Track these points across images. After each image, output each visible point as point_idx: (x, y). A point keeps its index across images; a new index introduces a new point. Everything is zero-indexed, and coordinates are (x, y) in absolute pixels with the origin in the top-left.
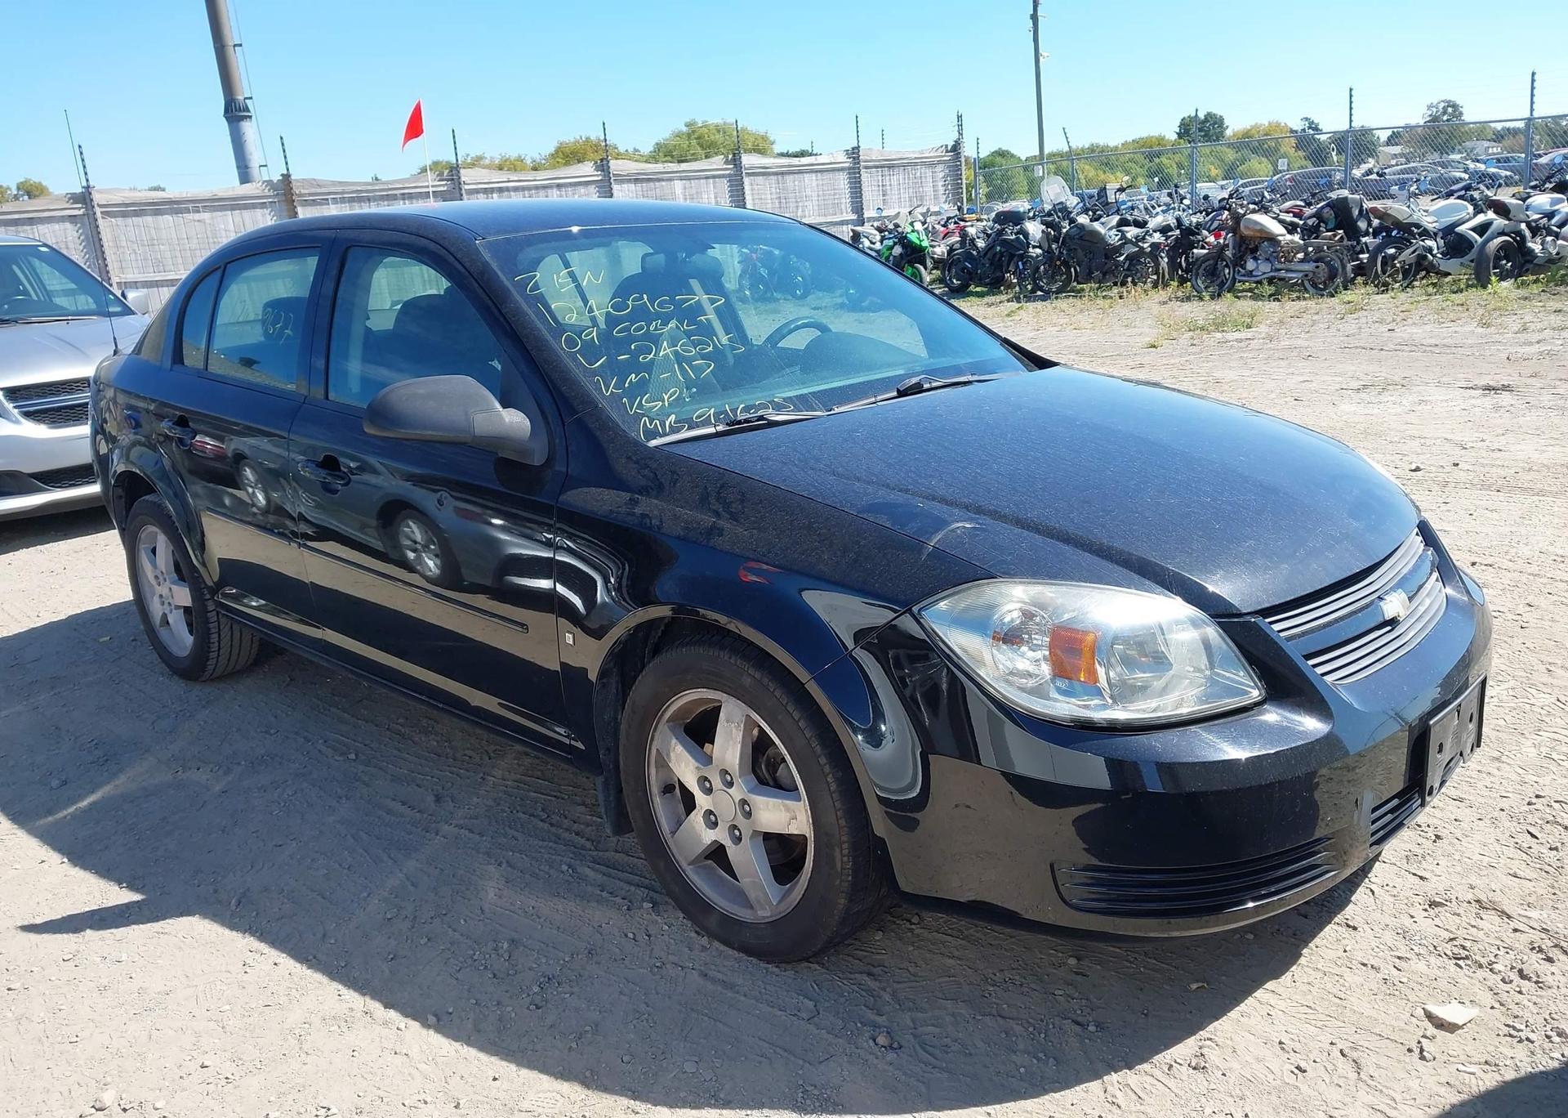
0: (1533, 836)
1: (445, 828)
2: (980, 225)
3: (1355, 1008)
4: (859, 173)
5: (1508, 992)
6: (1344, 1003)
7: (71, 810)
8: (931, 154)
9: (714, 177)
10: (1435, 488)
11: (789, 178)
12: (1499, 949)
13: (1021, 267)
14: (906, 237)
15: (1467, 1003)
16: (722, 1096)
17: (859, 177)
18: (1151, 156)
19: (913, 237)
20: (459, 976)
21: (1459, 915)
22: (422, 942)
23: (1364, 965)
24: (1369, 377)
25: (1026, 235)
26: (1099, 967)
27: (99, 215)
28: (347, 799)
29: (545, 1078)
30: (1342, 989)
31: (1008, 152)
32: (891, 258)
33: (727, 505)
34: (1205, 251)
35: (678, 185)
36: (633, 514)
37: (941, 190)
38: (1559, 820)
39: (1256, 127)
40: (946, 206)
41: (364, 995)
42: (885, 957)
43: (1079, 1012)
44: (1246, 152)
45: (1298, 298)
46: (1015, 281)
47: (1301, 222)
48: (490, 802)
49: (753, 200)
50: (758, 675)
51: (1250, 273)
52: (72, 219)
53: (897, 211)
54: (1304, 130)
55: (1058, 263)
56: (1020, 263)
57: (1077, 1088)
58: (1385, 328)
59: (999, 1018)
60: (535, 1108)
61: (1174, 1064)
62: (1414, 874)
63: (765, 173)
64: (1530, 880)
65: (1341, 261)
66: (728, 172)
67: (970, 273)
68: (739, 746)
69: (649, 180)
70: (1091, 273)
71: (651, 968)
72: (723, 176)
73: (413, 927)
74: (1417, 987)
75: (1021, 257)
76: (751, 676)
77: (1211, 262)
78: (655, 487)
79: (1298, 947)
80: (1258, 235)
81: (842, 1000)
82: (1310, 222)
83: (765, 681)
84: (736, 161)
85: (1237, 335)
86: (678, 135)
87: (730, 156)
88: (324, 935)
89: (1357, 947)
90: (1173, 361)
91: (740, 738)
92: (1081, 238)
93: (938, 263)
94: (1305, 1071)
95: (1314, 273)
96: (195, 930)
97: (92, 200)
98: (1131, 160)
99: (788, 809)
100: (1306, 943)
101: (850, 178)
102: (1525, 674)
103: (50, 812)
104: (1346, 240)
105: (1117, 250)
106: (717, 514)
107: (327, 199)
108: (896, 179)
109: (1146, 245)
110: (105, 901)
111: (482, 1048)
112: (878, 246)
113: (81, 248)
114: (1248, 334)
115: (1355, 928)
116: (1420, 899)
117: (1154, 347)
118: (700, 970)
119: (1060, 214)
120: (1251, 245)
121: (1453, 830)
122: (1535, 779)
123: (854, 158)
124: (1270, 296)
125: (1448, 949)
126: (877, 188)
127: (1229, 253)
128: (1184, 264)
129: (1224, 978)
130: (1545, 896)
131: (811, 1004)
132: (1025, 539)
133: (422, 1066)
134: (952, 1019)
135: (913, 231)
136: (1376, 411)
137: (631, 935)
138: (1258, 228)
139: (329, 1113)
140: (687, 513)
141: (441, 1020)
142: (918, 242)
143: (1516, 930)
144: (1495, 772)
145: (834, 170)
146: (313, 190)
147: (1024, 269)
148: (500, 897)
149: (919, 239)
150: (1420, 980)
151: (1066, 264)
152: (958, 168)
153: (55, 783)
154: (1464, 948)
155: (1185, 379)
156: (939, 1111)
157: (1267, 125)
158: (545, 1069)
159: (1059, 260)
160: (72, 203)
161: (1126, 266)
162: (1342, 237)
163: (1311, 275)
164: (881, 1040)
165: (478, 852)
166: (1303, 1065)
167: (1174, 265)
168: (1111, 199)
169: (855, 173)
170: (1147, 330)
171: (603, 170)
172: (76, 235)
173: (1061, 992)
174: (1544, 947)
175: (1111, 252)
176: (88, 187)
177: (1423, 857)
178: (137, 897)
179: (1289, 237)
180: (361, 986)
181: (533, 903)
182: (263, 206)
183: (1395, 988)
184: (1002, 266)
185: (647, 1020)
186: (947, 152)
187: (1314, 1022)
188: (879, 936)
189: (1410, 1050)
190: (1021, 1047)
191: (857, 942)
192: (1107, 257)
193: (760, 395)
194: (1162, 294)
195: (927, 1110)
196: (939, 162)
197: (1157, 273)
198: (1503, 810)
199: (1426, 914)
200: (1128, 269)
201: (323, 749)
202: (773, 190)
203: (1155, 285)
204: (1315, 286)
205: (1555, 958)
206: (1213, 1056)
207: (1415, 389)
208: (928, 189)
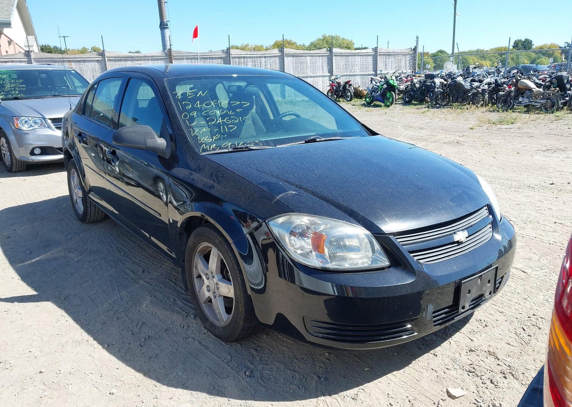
0: (524, 330)
1: (142, 282)
2: (419, 79)
3: (422, 385)
4: (377, 57)
5: (482, 387)
6: (418, 383)
7: (29, 262)
8: (405, 51)
9: (322, 56)
10: (556, 192)
11: (350, 58)
12: (487, 371)
13: (432, 95)
14: (388, 82)
15: (465, 389)
16: (186, 385)
17: (377, 58)
18: (501, 55)
19: (391, 82)
20: (122, 332)
21: (478, 356)
22: (115, 319)
23: (433, 370)
24: (551, 146)
25: (435, 83)
26: (336, 358)
27: (107, 60)
28: (114, 268)
29: (133, 370)
30: (421, 377)
31: (444, 51)
32: (383, 89)
33: (218, 178)
34: (504, 93)
35: (309, 58)
36: (190, 178)
37: (408, 64)
38: (538, 325)
39: (545, 45)
40: (409, 71)
41: (89, 335)
42: (264, 344)
43: (321, 373)
44: (540, 55)
45: (538, 113)
46: (429, 100)
47: (544, 84)
48: (159, 274)
49: (336, 65)
50: (220, 239)
51: (520, 103)
52: (98, 61)
53: (388, 72)
54: (565, 47)
55: (446, 95)
56: (431, 94)
57: (308, 400)
58: (567, 127)
59: (292, 371)
60: (125, 380)
61: (346, 396)
62: (470, 339)
63: (341, 55)
64: (514, 346)
65: (557, 100)
66: (327, 54)
67: (412, 96)
68: (216, 264)
69: (298, 56)
70: (457, 99)
71: (184, 338)
72: (325, 56)
73: (114, 314)
74: (448, 380)
75: (432, 92)
76: (218, 239)
77: (505, 97)
78: (199, 170)
79: (411, 360)
80: (525, 88)
81: (242, 357)
82: (547, 84)
83: (222, 242)
84: (331, 51)
85: (507, 126)
86: (319, 40)
87: (329, 49)
88: (86, 313)
89: (434, 362)
90: (477, 135)
91: (216, 261)
92: (455, 86)
93: (401, 92)
94: (392, 405)
95: (546, 104)
96: (49, 306)
97: (105, 55)
98: (493, 56)
99: (228, 288)
100: (415, 359)
101: (373, 58)
102: (553, 267)
103: (23, 262)
104: (560, 92)
105: (468, 91)
106: (214, 181)
107: (183, 58)
108: (391, 59)
109: (480, 90)
110: (25, 293)
111: (118, 358)
112: (378, 84)
113: (100, 71)
114: (512, 126)
115: (436, 356)
116: (467, 348)
117: (472, 129)
118: (199, 341)
119: (447, 76)
120: (522, 91)
121: (493, 323)
122: (537, 308)
123: (375, 51)
124: (524, 112)
125: (468, 368)
126: (383, 63)
127: (512, 94)
128: (495, 98)
129: (379, 368)
130: (517, 353)
131: (230, 357)
132: (312, 199)
133: (96, 361)
134: (277, 369)
135: (391, 80)
136: (548, 160)
137: (182, 326)
138: (525, 85)
139: (61, 372)
140: (206, 180)
141: (108, 346)
142: (393, 84)
143: (498, 365)
144: (523, 304)
145: (367, 55)
146: (178, 55)
147: (433, 96)
148: (147, 307)
149: (393, 82)
150: (451, 378)
151: (448, 95)
152: (415, 57)
153: (28, 252)
154: (474, 368)
155: (478, 142)
156: (255, 401)
157: (550, 44)
158: (134, 368)
159: (446, 93)
160: (98, 56)
161: (471, 97)
162: (558, 91)
163: (544, 104)
164: (247, 373)
165: (147, 291)
166: (392, 403)
167: (491, 98)
168: (471, 71)
169: (375, 57)
170: (472, 122)
171: (281, 52)
172: (99, 67)
173: (318, 365)
174: (505, 372)
175: (467, 91)
176: (104, 50)
177: (477, 332)
178: (35, 293)
179: (538, 89)
180: (89, 331)
181: (156, 311)
182: (161, 59)
183: (440, 380)
184: (424, 94)
185: (174, 356)
186: (411, 50)
187: (404, 388)
188: (265, 336)
189: (434, 403)
190: (295, 382)
191: (257, 338)
192: (464, 94)
193: (250, 139)
194: (484, 109)
195: (252, 400)
196: (408, 54)
197: (483, 101)
198: (517, 318)
199: (466, 354)
200: (472, 99)
201: (115, 250)
202: (344, 62)
203: (482, 105)
204: (546, 109)
205: (507, 377)
206: (361, 396)
207: (567, 152)
208: (403, 64)
